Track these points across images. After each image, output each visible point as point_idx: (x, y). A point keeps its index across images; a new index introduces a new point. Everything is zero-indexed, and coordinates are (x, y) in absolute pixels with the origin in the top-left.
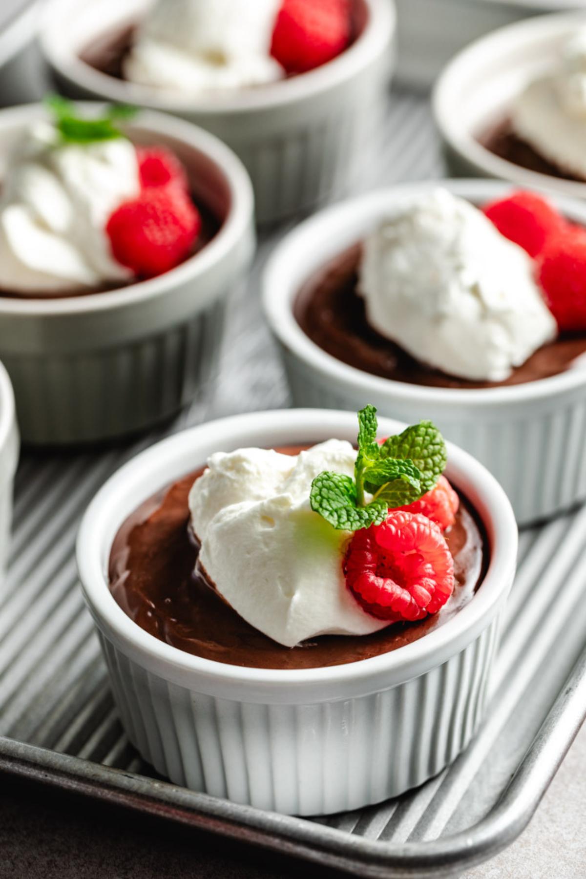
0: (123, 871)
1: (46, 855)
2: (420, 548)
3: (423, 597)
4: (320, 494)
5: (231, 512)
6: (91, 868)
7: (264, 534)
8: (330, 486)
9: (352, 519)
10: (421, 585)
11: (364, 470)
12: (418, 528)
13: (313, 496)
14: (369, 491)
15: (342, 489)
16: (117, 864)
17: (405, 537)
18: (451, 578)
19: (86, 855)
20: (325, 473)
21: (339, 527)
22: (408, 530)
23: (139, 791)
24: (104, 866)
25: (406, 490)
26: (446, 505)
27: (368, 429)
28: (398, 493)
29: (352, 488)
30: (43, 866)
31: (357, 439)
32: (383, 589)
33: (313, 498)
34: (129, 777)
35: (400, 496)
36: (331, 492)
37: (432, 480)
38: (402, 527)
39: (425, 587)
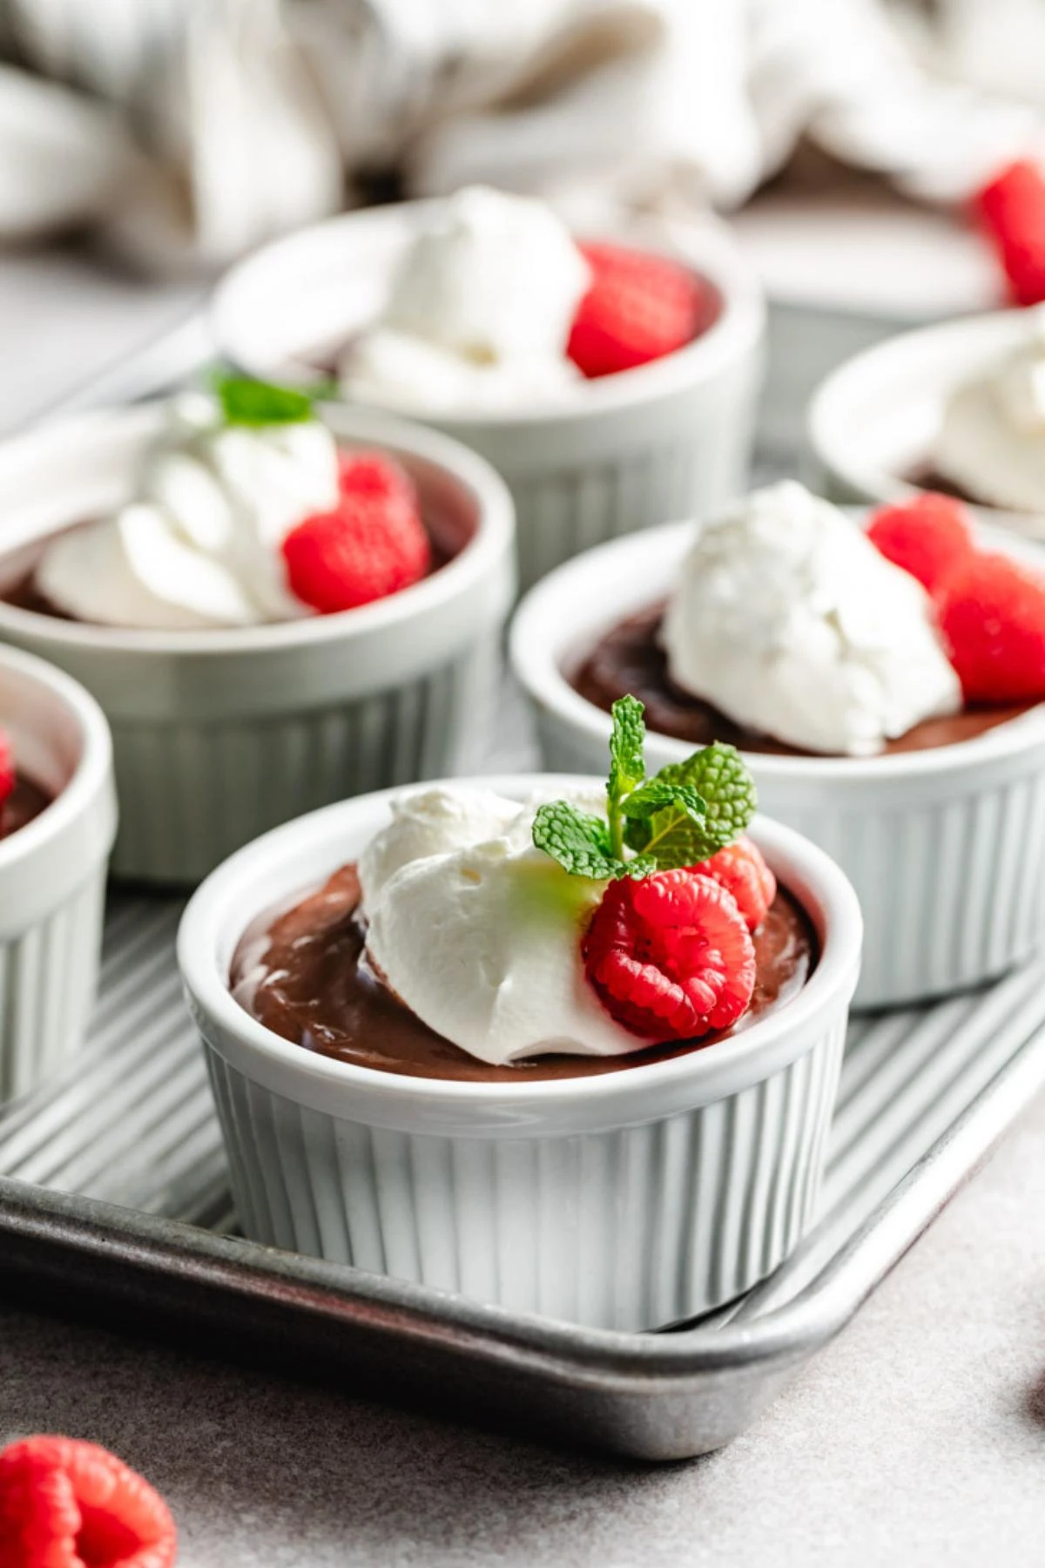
0: (219, 1415)
1: (102, 1391)
2: (703, 923)
3: (704, 996)
4: (550, 827)
5: (418, 866)
6: (169, 1410)
7: (462, 895)
8: (567, 821)
9: (595, 864)
10: (701, 978)
11: (623, 798)
12: (700, 891)
13: (538, 827)
14: (633, 846)
15: (588, 832)
16: (210, 1406)
17: (680, 902)
18: (749, 974)
19: (164, 1393)
20: (562, 803)
21: (574, 872)
22: (684, 892)
23: (243, 1260)
24: (190, 1408)
25: (687, 844)
26: (754, 886)
27: (629, 737)
28: (676, 849)
29: (605, 838)
30: (95, 1405)
31: (608, 745)
32: (641, 977)
33: (538, 830)
34: (229, 1239)
35: (678, 854)
36: (567, 827)
37: (729, 833)
38: (675, 889)
39: (706, 982)
